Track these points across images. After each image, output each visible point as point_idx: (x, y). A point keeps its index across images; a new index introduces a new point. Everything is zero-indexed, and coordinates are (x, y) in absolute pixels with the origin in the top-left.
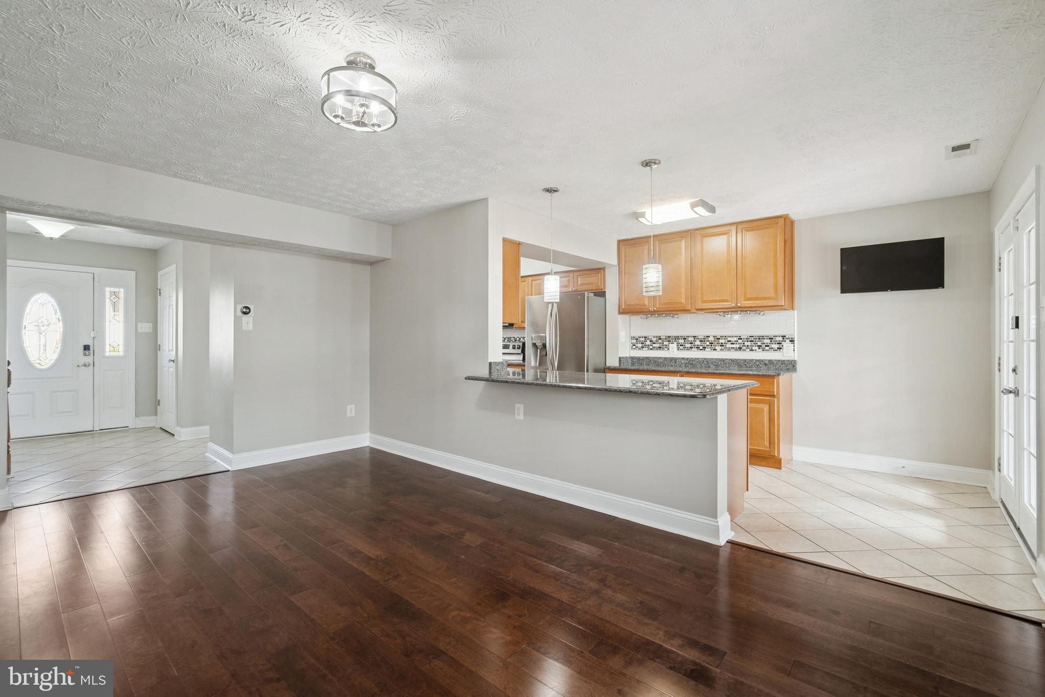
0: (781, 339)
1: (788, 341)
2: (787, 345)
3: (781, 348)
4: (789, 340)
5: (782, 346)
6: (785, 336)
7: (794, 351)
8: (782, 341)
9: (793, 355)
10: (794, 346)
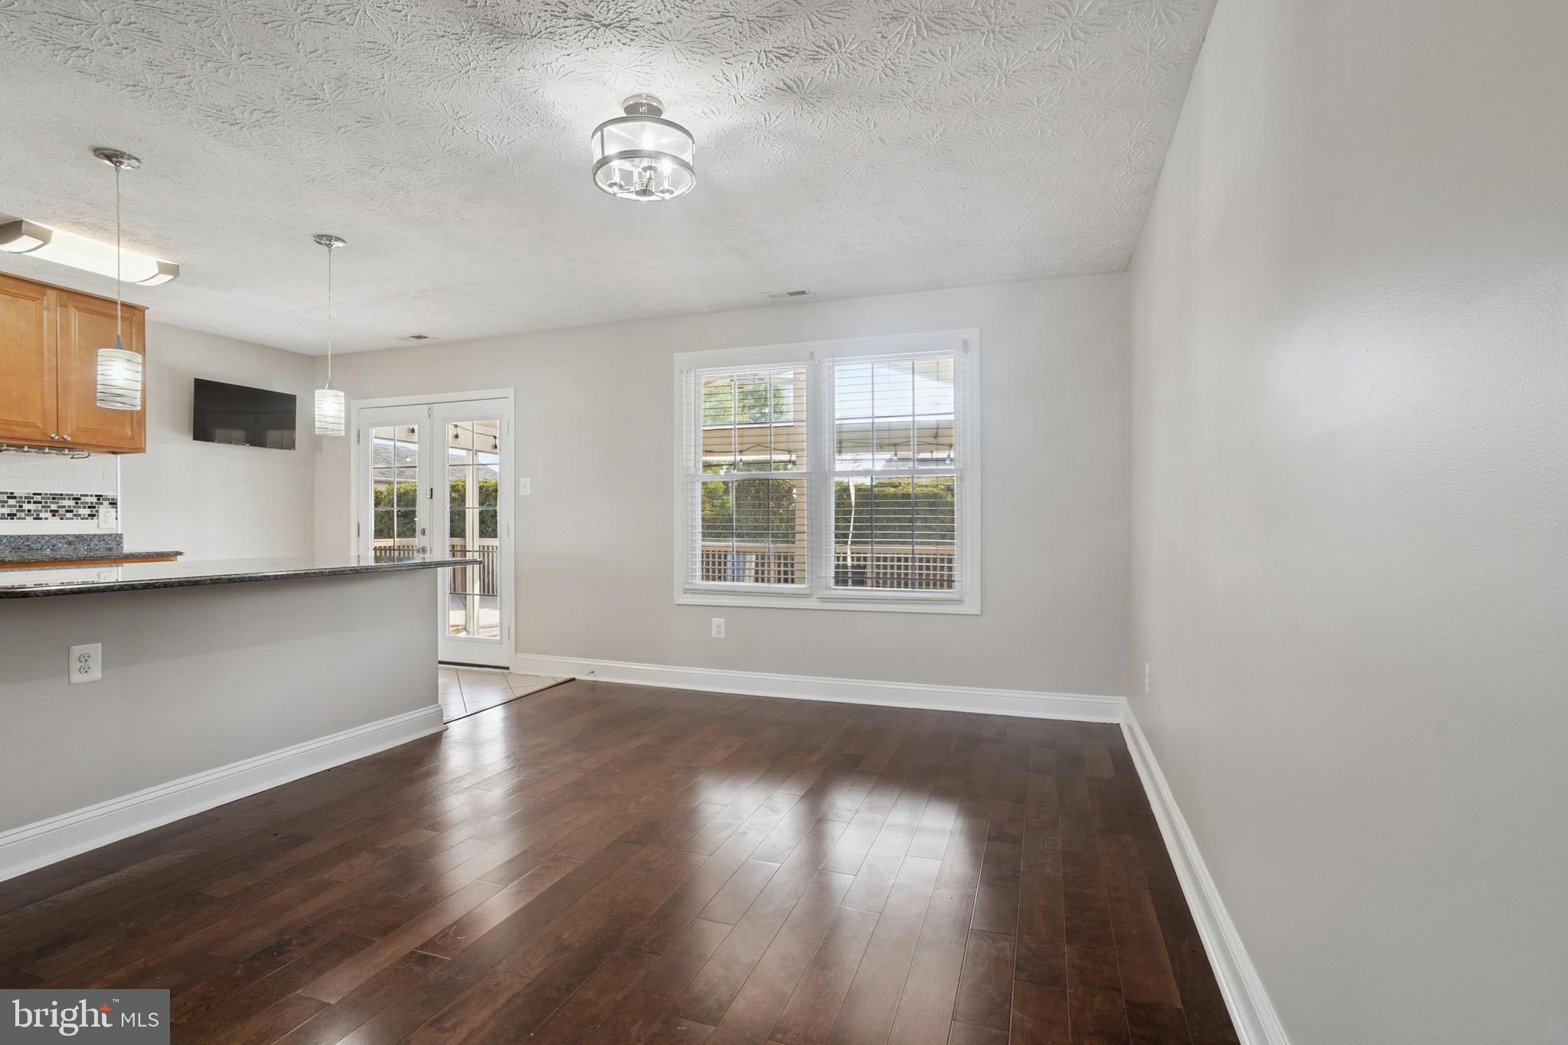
0: (94, 500)
1: (106, 503)
2: (104, 509)
3: (94, 515)
4: (108, 502)
5: (97, 511)
6: (101, 496)
7: (117, 519)
8: (96, 503)
9: (114, 526)
10: (116, 512)
